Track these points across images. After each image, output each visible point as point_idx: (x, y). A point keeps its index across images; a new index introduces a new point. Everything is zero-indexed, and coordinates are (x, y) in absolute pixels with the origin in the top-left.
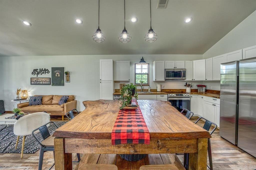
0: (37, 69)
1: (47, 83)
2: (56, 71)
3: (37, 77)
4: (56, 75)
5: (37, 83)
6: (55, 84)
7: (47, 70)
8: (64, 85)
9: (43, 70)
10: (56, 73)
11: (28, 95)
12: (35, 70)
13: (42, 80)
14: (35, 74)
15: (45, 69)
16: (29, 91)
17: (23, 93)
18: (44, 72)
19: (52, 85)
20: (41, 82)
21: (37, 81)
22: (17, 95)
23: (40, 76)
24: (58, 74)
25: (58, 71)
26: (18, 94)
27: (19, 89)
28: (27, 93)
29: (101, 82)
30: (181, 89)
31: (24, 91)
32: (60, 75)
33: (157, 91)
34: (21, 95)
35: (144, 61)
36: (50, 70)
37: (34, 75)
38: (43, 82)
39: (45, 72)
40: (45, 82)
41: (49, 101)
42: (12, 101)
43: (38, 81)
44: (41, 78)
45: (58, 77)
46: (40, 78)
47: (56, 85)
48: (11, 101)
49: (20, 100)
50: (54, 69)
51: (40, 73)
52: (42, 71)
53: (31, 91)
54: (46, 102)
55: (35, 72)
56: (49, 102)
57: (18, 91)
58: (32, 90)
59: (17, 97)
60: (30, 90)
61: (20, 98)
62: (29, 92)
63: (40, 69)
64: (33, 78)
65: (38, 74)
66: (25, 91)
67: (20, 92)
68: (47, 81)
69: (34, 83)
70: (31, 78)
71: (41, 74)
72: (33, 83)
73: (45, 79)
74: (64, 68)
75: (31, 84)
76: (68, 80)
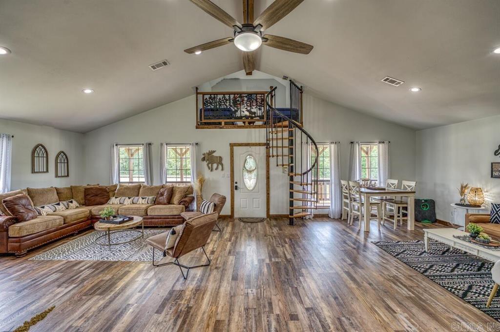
11: (485, 199)
16: (485, 190)
17: (474, 193)
22: (461, 195)
26: (462, 193)
27: (465, 185)
28: (483, 194)
31: (476, 191)
34: (470, 197)
42: (453, 205)
48: (451, 205)
49: (467, 206)
53: (492, 192)
57: (463, 188)
59: (461, 200)
60: (489, 188)
61: (467, 203)
62: (487, 193)
64: (496, 164)
66: (477, 189)
67: (466, 191)
70: (492, 164)
72: (496, 174)
75: (492, 177)
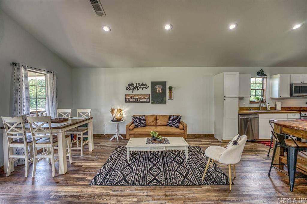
0: (132, 83)
1: (145, 100)
2: (157, 86)
3: (133, 93)
4: (157, 91)
5: (133, 100)
6: (155, 102)
7: (145, 85)
8: (166, 103)
9: (140, 85)
10: (157, 88)
11: (123, 115)
12: (130, 85)
13: (139, 97)
14: (130, 89)
15: (142, 83)
16: (122, 110)
17: (120, 112)
18: (141, 87)
19: (152, 103)
20: (137, 99)
21: (132, 98)
22: (113, 115)
23: (136, 92)
24: (159, 89)
25: (160, 86)
26: (113, 113)
27: (113, 108)
29: (225, 99)
30: (302, 107)
32: (162, 91)
33: (277, 109)
34: (118, 115)
35: (265, 74)
36: (149, 85)
37: (129, 91)
38: (140, 99)
39: (143, 88)
40: (142, 99)
41: (153, 121)
43: (134, 97)
44: (139, 95)
45: (159, 93)
46: (136, 95)
47: (157, 103)
49: (117, 121)
50: (154, 84)
51: (137, 88)
52: (138, 87)
53: (125, 110)
54: (150, 123)
55: (130, 87)
56: (153, 124)
57: (113, 110)
58: (127, 109)
59: (114, 118)
60: (124, 108)
62: (123, 112)
63: (136, 84)
64: (127, 95)
65: (133, 89)
67: (115, 111)
68: (145, 97)
69: (130, 100)
70: (125, 94)
71: (138, 90)
72: (127, 100)
73: (143, 96)
74: (166, 82)
75: (125, 102)
76: (171, 97)
